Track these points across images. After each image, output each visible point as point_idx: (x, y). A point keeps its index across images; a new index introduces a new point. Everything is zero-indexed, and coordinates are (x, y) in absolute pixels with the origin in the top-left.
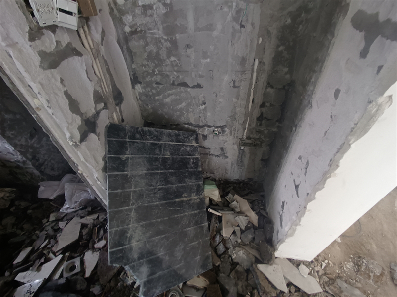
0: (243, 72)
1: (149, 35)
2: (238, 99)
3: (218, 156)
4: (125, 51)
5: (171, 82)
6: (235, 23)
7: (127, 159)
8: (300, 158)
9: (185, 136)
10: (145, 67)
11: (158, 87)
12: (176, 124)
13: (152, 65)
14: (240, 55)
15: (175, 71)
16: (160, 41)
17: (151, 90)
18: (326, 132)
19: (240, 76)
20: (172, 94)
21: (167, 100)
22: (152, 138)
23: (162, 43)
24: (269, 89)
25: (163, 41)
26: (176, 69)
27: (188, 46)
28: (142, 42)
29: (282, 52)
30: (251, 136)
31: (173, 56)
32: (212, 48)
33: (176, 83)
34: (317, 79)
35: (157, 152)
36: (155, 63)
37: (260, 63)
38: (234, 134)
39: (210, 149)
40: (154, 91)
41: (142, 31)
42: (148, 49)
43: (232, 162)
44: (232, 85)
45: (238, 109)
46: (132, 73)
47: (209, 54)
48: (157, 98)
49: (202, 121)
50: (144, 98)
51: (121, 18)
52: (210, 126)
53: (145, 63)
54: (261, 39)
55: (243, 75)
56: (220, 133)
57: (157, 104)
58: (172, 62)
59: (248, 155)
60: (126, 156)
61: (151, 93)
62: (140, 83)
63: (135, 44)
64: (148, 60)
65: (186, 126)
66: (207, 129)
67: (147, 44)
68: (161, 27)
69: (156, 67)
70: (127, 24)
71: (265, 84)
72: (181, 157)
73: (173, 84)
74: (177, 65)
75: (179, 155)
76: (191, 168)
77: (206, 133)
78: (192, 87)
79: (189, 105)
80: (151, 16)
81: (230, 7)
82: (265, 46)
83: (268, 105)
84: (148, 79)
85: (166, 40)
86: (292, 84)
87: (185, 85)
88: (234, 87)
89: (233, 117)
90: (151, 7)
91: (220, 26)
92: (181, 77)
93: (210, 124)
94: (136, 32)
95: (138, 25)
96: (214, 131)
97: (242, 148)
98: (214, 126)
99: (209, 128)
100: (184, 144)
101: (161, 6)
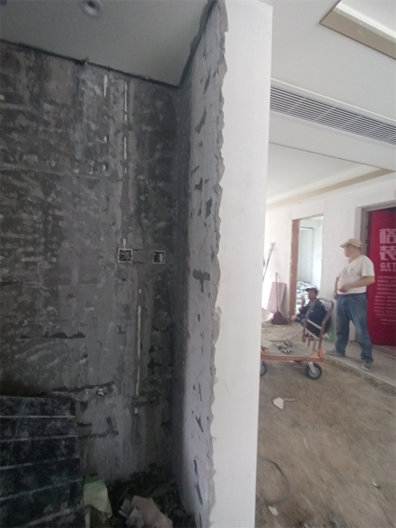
1: (26, 286)
3: (103, 436)
5: (44, 334)
6: (117, 279)
8: (194, 388)
9: (54, 405)
12: (41, 392)
15: (51, 321)
16: (38, 292)
20: (42, 349)
22: (2, 411)
24: (155, 332)
25: (41, 292)
26: (52, 318)
27: (70, 296)
30: (145, 390)
31: (52, 305)
32: (96, 297)
33: (50, 335)
34: (187, 313)
35: (8, 433)
37: (142, 309)
38: (124, 392)
39: (90, 425)
43: (124, 440)
45: (126, 358)
47: (93, 303)
48: (17, 357)
49: (81, 381)
52: (91, 387)
54: (140, 290)
56: (105, 394)
58: (48, 312)
59: (144, 422)
64: (16, 310)
65: (56, 393)
66: (87, 393)
68: (42, 280)
69: (26, 318)
72: (47, 438)
73: (46, 336)
75: (45, 436)
76: (63, 455)
77: (86, 398)
78: (71, 338)
79: (64, 361)
80: (33, 270)
81: (113, 268)
83: (156, 348)
85: (45, 291)
86: (173, 325)
87: (62, 335)
89: (121, 369)
90: (34, 263)
91: (103, 281)
92: (57, 327)
93: (91, 384)
94: (10, 283)
95: (15, 277)
96: (97, 392)
97: (136, 411)
98: (98, 385)
99: (90, 390)
100: (53, 417)
101: (46, 263)
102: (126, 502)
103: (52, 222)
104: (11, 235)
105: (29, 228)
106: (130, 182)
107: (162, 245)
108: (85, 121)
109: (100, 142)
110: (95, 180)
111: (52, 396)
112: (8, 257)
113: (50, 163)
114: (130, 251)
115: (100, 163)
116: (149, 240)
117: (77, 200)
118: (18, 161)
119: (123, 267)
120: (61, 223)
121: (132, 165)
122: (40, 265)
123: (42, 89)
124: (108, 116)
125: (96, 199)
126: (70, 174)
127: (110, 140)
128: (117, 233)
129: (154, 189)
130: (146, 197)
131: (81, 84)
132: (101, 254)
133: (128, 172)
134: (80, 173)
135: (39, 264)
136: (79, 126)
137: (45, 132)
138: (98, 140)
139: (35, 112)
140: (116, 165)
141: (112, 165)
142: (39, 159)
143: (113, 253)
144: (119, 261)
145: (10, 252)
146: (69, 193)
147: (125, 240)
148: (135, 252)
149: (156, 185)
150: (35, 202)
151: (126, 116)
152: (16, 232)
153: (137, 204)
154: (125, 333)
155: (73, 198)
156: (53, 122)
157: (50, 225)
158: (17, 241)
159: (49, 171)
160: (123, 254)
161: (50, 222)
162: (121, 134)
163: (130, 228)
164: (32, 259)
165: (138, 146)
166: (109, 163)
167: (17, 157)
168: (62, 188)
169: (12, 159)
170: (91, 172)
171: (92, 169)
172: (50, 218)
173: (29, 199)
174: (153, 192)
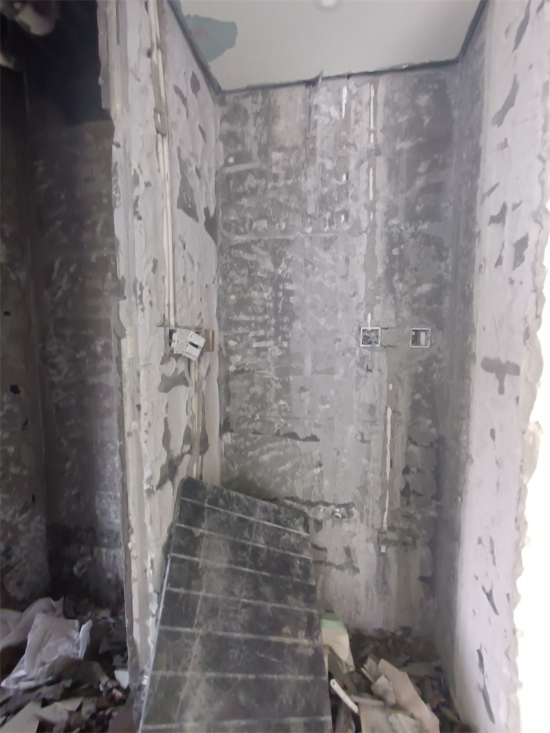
0: (373, 422)
1: (258, 375)
2: (369, 461)
3: (341, 568)
4: (223, 391)
5: (275, 431)
6: (359, 369)
7: (202, 536)
8: (480, 541)
9: (287, 516)
10: (243, 411)
11: (255, 438)
12: (272, 497)
13: (252, 409)
14: (366, 401)
15: (283, 418)
16: (269, 383)
17: (245, 442)
18: (498, 483)
19: (369, 427)
20: (273, 449)
21: (265, 458)
22: (240, 509)
23: (271, 384)
24: (412, 447)
25: (273, 382)
26: (284, 414)
27: (303, 389)
28: (246, 383)
29: (418, 401)
30: (396, 524)
31: (283, 399)
32: (332, 392)
33: (282, 433)
34: (468, 426)
35: (246, 534)
36: (257, 407)
37: (394, 412)
38: (368, 520)
39: (325, 550)
40: (248, 444)
41: (249, 371)
42: (252, 390)
43: (367, 582)
44: (359, 438)
45: (370, 476)
46: (223, 418)
47: (328, 399)
48: (250, 453)
49: (315, 494)
50: (231, 452)
51: (228, 357)
52: (327, 504)
53: (245, 405)
54: (391, 386)
55: (373, 426)
56: (343, 517)
57: (249, 463)
58: (280, 406)
59: (394, 567)
60: (201, 530)
61: (242, 447)
62: (232, 431)
63: (237, 384)
64: (249, 403)
65: (289, 502)
66: (322, 510)
67: (252, 385)
68: (273, 369)
69: (258, 411)
70: (234, 363)
71: (405, 440)
72: (282, 551)
73: (278, 434)
74: (286, 410)
75: (278, 547)
76: (298, 576)
77: (320, 517)
78: (305, 440)
79: (296, 466)
80: (264, 357)
81: (354, 354)
82: (397, 392)
83: (413, 469)
84: (244, 426)
85: (276, 382)
86: (440, 440)
87: (294, 436)
88: (363, 441)
89: (364, 489)
90: (265, 349)
91: (341, 371)
92: (289, 425)
93: (327, 500)
94: (242, 371)
95: (247, 364)
96: (333, 513)
97: (383, 549)
98: (334, 504)
99: (326, 508)
100: (286, 529)
101: (277, 348)
102: (370, 662)
103: (283, 299)
104: (242, 317)
105: (259, 308)
106: (378, 231)
107: (425, 320)
108: (319, 160)
109: (337, 184)
110: (331, 238)
111: (284, 505)
112: (241, 342)
113: (280, 227)
114: (378, 330)
115: (337, 213)
116: (405, 314)
117: (310, 267)
118: (248, 231)
119: (366, 352)
120: (292, 299)
121: (381, 207)
122: (271, 351)
123: (270, 134)
124: (348, 145)
125: (333, 263)
126: (301, 235)
127: (350, 178)
128: (358, 306)
129: (413, 236)
130: (401, 250)
131: (313, 111)
132: (339, 336)
133: (374, 217)
134: (313, 232)
135: (269, 350)
136: (311, 170)
137: (274, 188)
138: (334, 181)
139: (264, 167)
140: (358, 212)
141: (353, 212)
142: (268, 223)
143: (354, 334)
144: (361, 345)
145: (242, 336)
146: (301, 260)
147: (369, 315)
148: (385, 331)
149: (416, 228)
150: (265, 276)
151: (372, 136)
152: (247, 314)
153: (388, 262)
154: (368, 442)
155: (306, 265)
156: (282, 173)
157: (281, 303)
158: (249, 323)
159: (279, 237)
160: (367, 335)
161: (280, 299)
162: (365, 165)
163: (378, 298)
164: (262, 344)
165: (389, 177)
166: (349, 210)
167: (247, 226)
168: (292, 254)
169: (242, 230)
170: (327, 228)
171: (327, 223)
172: (281, 294)
173: (259, 274)
174: (411, 241)
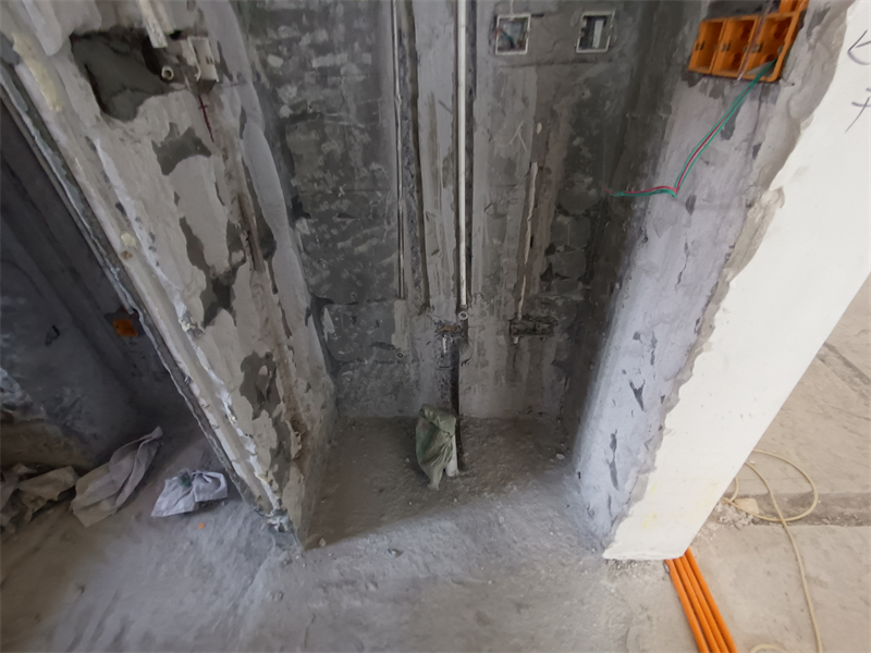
0: (511, 188)
2: (503, 241)
4: (279, 154)
5: (371, 211)
10: (319, 184)
11: (344, 223)
13: (332, 179)
14: (503, 155)
15: (380, 189)
17: (329, 230)
18: (681, 274)
19: (505, 194)
21: (362, 249)
23: (354, 137)
24: (561, 218)
29: (579, 149)
30: (531, 313)
31: (376, 160)
36: (338, 175)
37: (540, 169)
38: (499, 311)
40: (334, 232)
41: (315, 114)
42: (326, 147)
43: (496, 373)
44: (491, 212)
45: (504, 260)
46: (290, 197)
50: (312, 246)
51: (275, 91)
53: (319, 174)
54: (540, 126)
55: (511, 193)
57: (341, 257)
58: (373, 172)
61: (327, 236)
62: (307, 216)
63: (299, 138)
67: (324, 139)
68: (353, 108)
71: (554, 208)
73: (375, 215)
74: (383, 178)
80: (334, 86)
82: (548, 137)
83: (560, 247)
84: (324, 207)
85: (362, 131)
88: (496, 215)
89: (495, 277)
90: (335, 71)
95: (309, 103)
97: (516, 340)
101: (354, 68)
112: (290, 57)
114: (525, 19)
122: (346, 74)
135: (343, 72)
144: (498, 53)
148: (537, 22)
154: (503, 216)
158: (295, 16)
164: (328, 61)
